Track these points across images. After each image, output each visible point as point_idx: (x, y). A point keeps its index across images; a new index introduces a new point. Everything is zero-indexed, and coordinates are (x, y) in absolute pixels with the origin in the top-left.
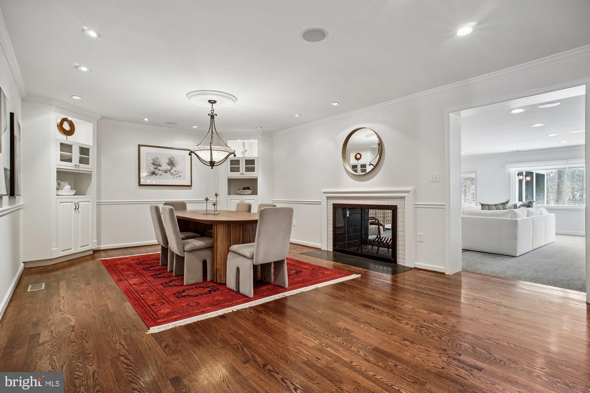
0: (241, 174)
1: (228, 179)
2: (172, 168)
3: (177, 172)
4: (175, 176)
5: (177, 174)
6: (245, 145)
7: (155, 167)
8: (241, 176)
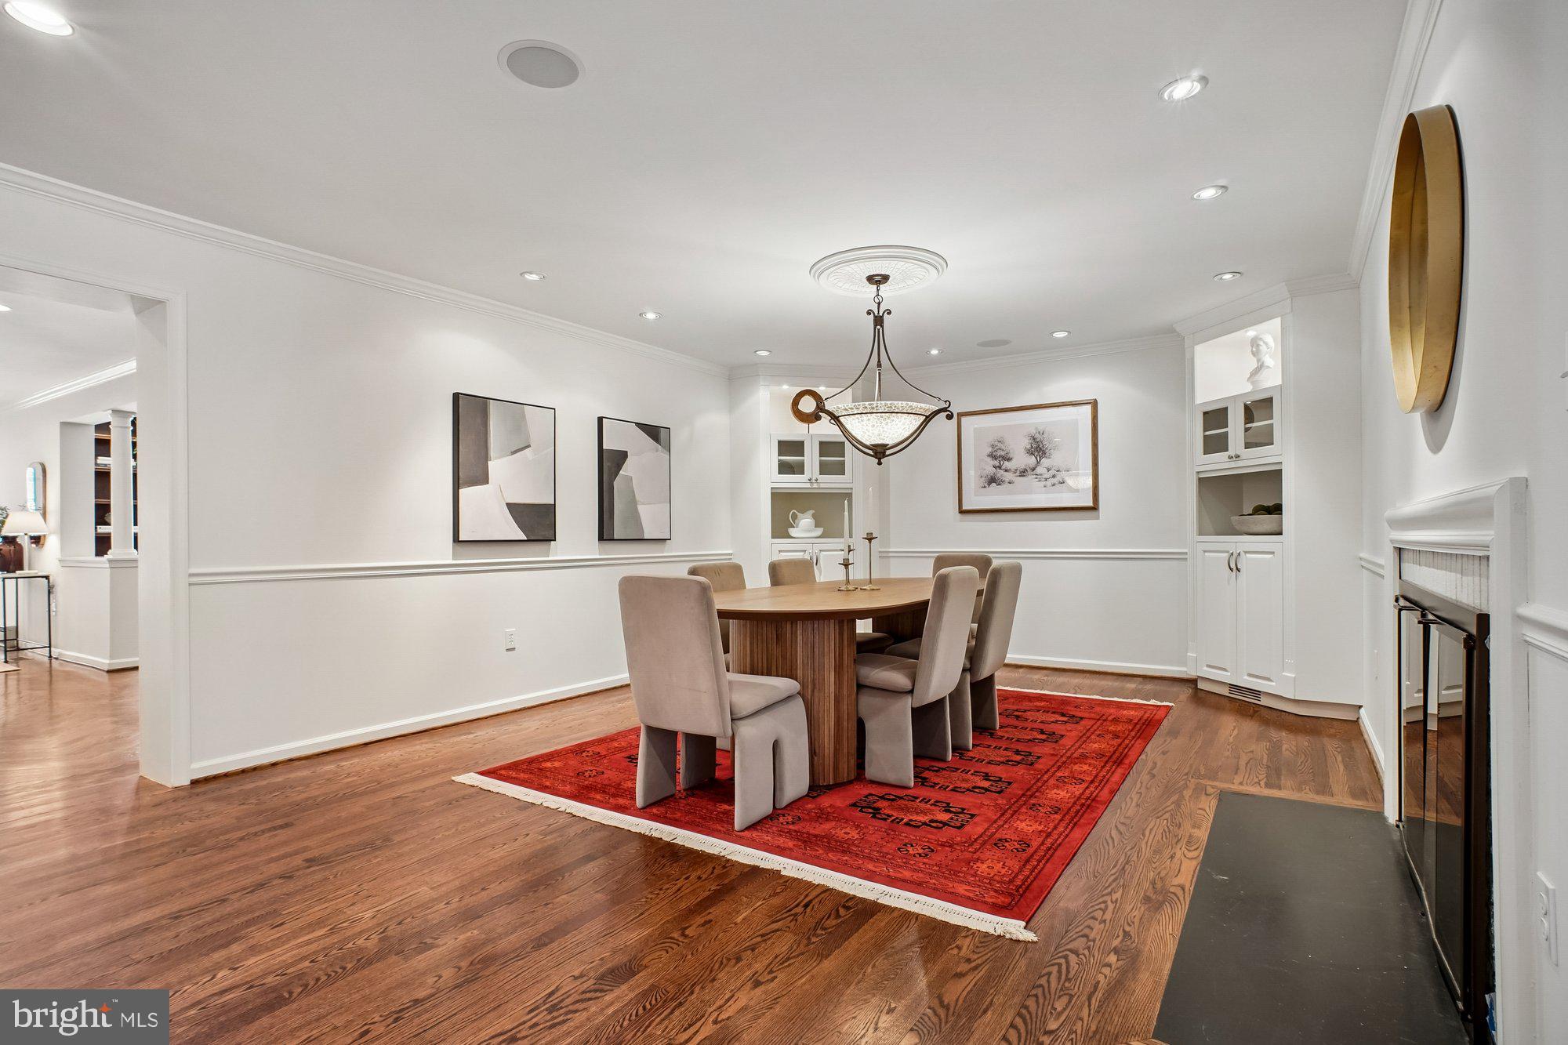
0: (1230, 457)
1: (1200, 480)
2: (1038, 463)
3: (1052, 472)
4: (1049, 483)
5: (1054, 476)
6: (1258, 345)
7: (997, 463)
8: (1233, 465)
